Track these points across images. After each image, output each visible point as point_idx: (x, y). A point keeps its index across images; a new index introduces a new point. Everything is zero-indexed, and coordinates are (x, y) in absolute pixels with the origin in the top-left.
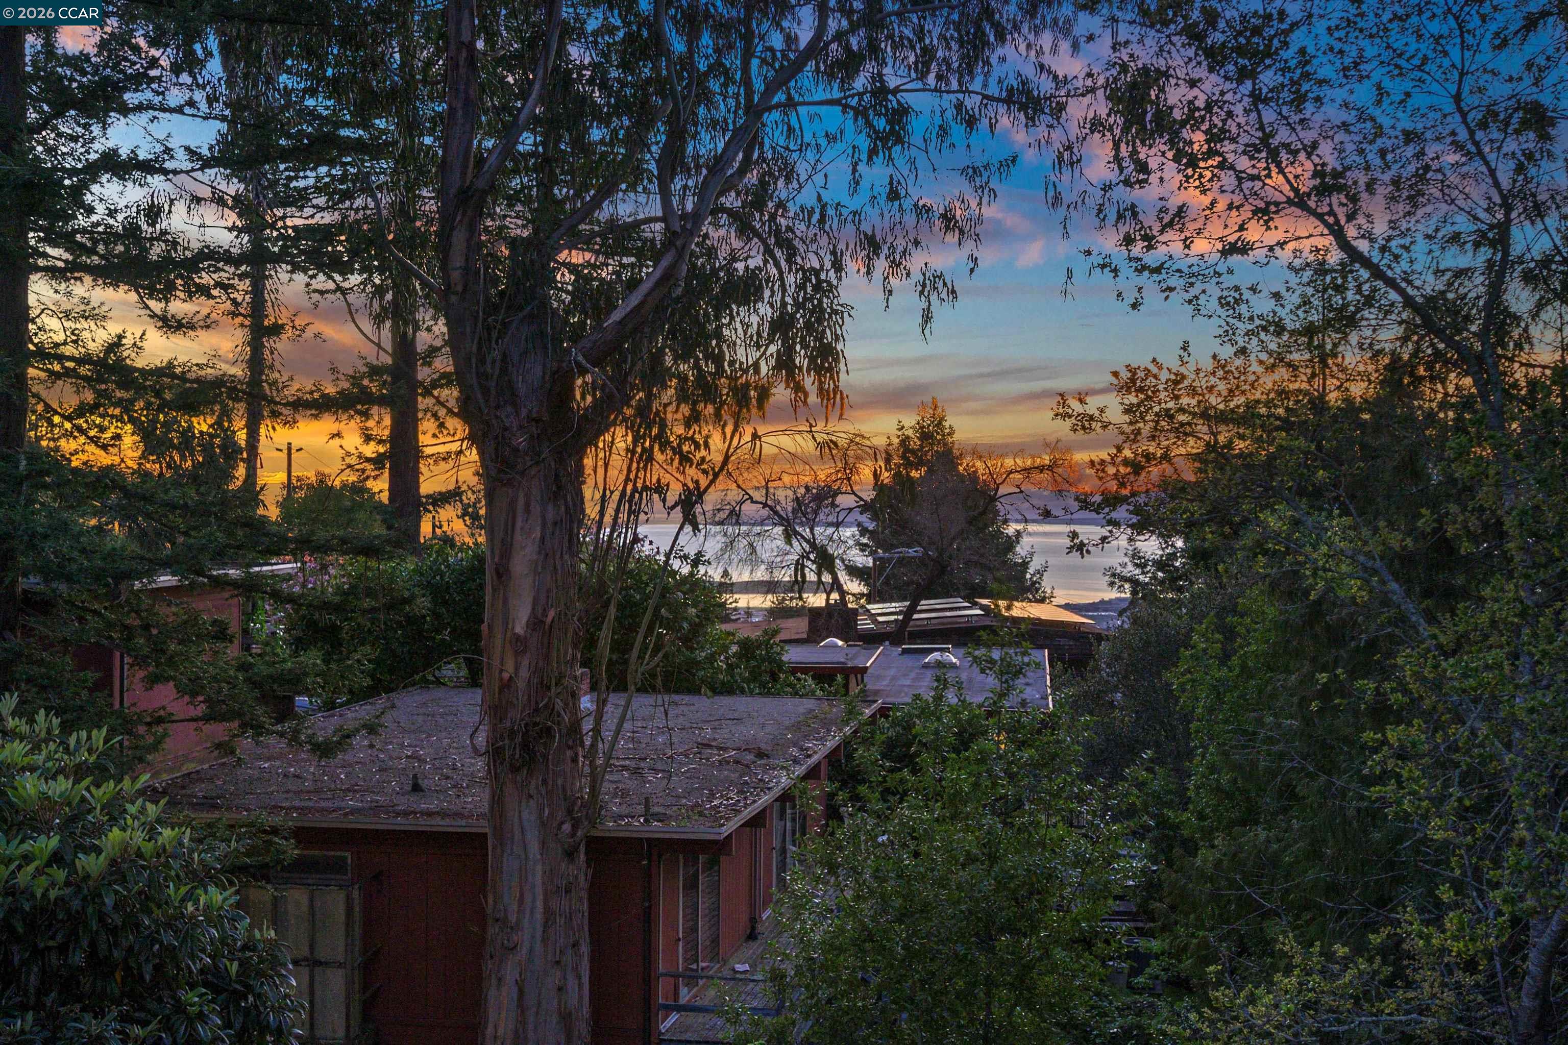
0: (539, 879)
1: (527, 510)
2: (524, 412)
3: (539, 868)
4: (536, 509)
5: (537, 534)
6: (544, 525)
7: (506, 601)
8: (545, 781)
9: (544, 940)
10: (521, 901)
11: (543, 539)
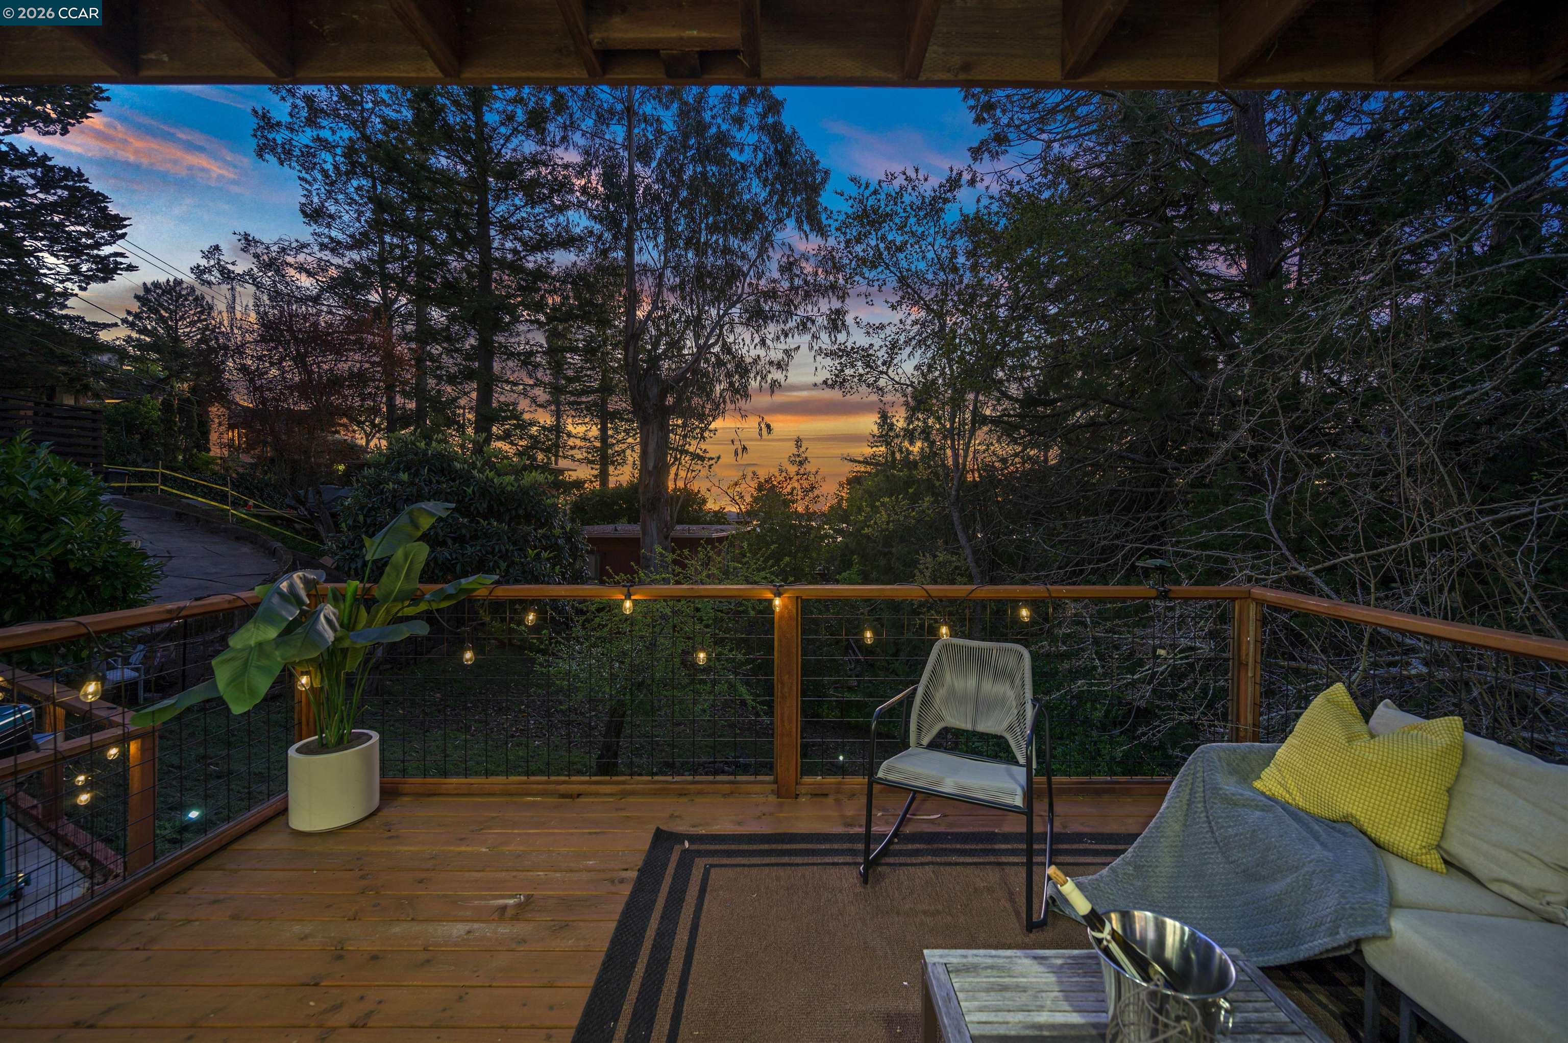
7: (646, 460)
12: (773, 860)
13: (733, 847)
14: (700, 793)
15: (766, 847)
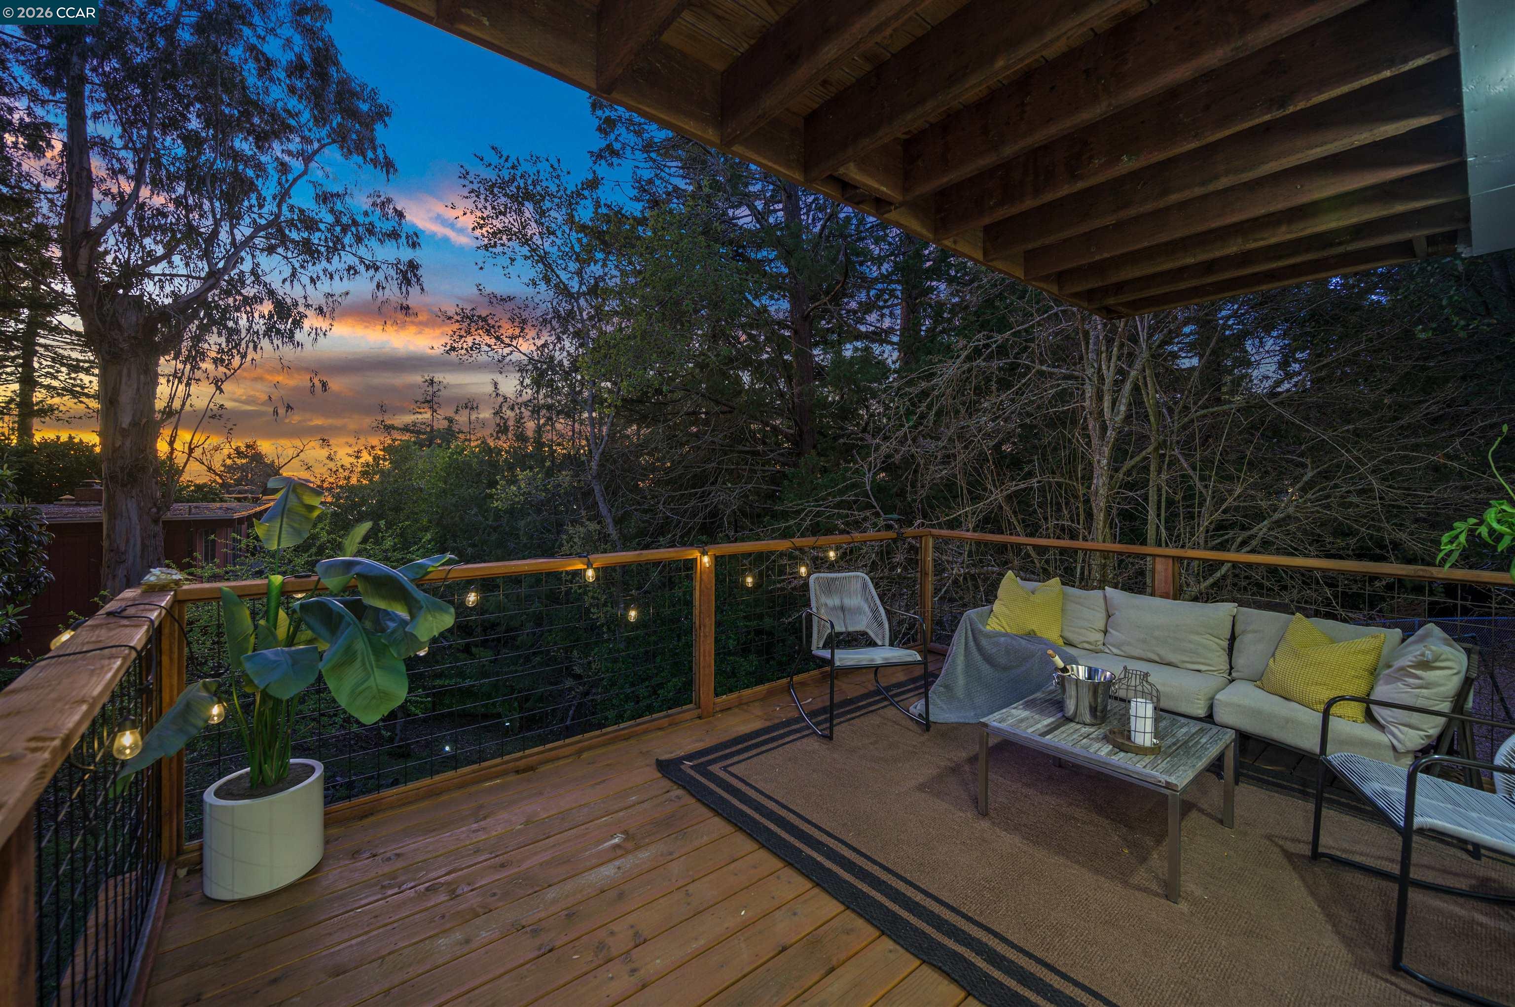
0: (138, 532)
1: (129, 375)
2: (126, 334)
3: (138, 527)
4: (134, 375)
5: (135, 386)
6: (139, 383)
7: (115, 414)
8: (141, 491)
9: (142, 557)
10: (128, 541)
11: (138, 389)
12: (754, 752)
13: (728, 751)
14: (645, 732)
15: (740, 746)
